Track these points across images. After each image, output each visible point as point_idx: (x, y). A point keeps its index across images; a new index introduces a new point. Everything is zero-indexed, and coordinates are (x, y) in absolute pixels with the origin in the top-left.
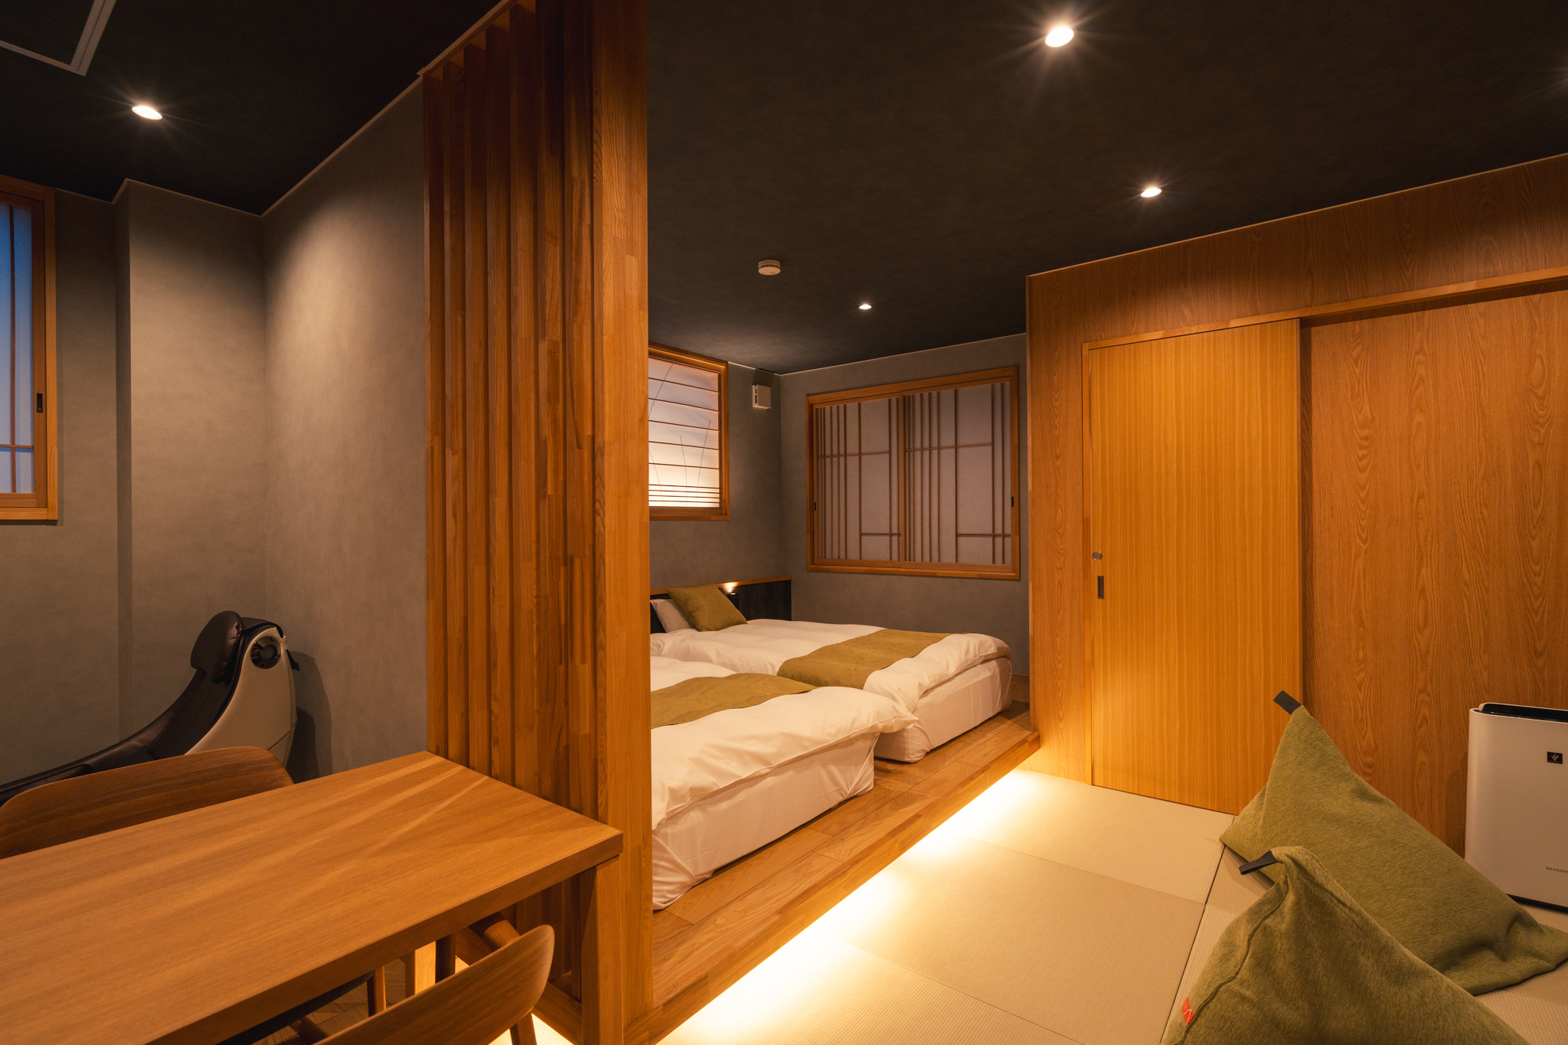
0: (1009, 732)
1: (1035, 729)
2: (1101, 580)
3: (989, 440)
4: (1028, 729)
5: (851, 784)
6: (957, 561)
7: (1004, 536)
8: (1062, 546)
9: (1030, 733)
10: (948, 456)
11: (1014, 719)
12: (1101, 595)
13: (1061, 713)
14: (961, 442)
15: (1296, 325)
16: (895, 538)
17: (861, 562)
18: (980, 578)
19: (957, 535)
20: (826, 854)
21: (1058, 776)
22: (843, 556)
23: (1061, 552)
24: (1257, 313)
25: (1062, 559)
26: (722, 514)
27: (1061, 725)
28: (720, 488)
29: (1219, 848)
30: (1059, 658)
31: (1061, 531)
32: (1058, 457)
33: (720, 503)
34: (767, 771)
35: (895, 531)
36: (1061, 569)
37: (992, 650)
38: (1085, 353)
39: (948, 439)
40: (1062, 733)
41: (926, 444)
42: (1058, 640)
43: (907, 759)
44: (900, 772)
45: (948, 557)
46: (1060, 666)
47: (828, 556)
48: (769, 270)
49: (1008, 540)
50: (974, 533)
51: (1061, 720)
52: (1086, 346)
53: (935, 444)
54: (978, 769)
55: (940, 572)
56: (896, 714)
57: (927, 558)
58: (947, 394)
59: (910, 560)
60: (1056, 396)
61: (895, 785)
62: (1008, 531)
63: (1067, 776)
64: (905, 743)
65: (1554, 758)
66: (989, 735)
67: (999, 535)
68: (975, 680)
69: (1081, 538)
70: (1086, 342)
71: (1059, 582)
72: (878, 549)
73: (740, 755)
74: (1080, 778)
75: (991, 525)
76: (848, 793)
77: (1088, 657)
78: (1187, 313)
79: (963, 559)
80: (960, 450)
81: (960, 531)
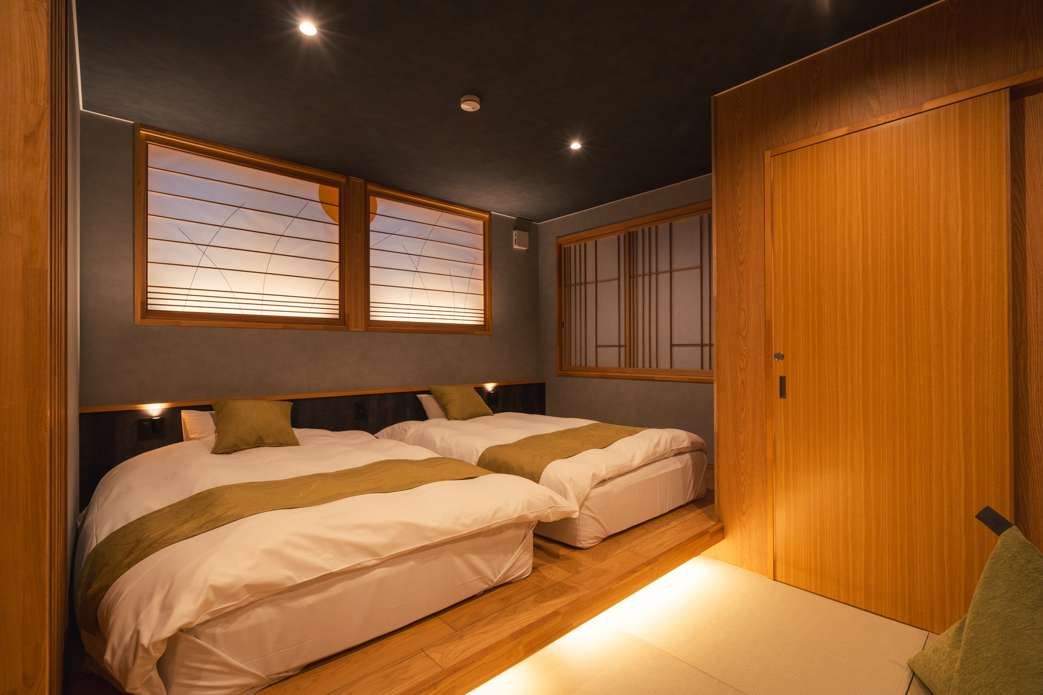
0: (695, 521)
1: (720, 520)
2: (782, 380)
3: (698, 264)
4: (713, 520)
5: (499, 572)
6: (671, 368)
7: (711, 345)
8: (744, 348)
9: (714, 523)
10: (664, 279)
11: (704, 509)
12: (783, 394)
13: (744, 508)
14: (674, 267)
15: (1005, 96)
16: (623, 349)
17: (597, 368)
18: (691, 381)
19: (672, 346)
21: (742, 567)
22: (583, 364)
23: (744, 353)
25: (745, 360)
26: (485, 330)
27: (744, 519)
28: (485, 310)
30: (742, 454)
31: (744, 333)
32: (741, 264)
33: (484, 321)
34: (374, 562)
35: (623, 343)
36: (745, 370)
37: (686, 444)
38: (768, 160)
39: (664, 265)
40: (745, 526)
41: (647, 271)
42: (741, 437)
43: (579, 545)
44: (569, 558)
45: (664, 364)
46: (743, 462)
47: (573, 364)
48: (468, 106)
50: (685, 343)
51: (744, 514)
52: (768, 153)
53: (654, 270)
54: (645, 561)
55: (657, 376)
56: (553, 505)
57: (647, 365)
58: (664, 227)
59: (634, 367)
60: (739, 205)
61: (555, 573)
63: (750, 568)
64: (576, 529)
66: (673, 524)
67: (707, 345)
68: (662, 472)
69: (763, 340)
70: (768, 149)
71: (743, 382)
72: (610, 358)
73: (338, 546)
74: (762, 572)
75: (700, 337)
76: (496, 580)
77: (770, 454)
78: (874, 104)
79: (676, 366)
80: (675, 274)
81: (674, 342)
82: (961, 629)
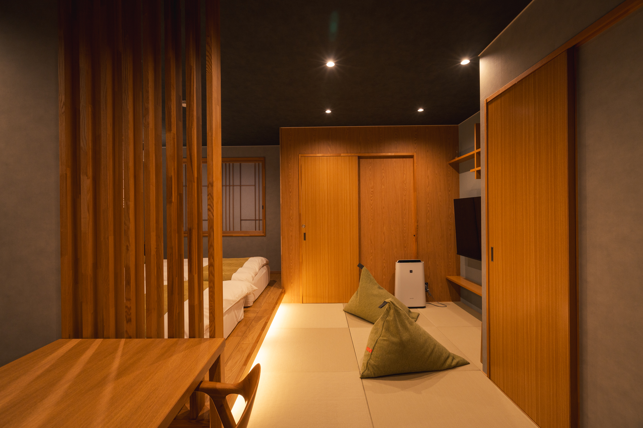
0: (274, 291)
1: (283, 288)
2: (305, 234)
3: (254, 184)
4: (281, 288)
5: (239, 317)
6: (241, 230)
7: (259, 220)
8: (292, 223)
9: (282, 290)
10: (237, 189)
11: (274, 285)
12: (305, 239)
13: (292, 281)
14: (242, 184)
15: (357, 158)
18: (250, 236)
19: (241, 220)
20: (245, 343)
21: (291, 303)
23: (292, 225)
24: (347, 153)
25: (292, 227)
27: (292, 285)
29: (344, 312)
30: (291, 262)
31: (292, 218)
32: (291, 192)
36: (292, 231)
37: (265, 262)
38: (300, 157)
39: (237, 182)
40: (292, 288)
41: (228, 184)
42: (291, 256)
43: (249, 305)
44: (249, 310)
45: (237, 228)
46: (292, 265)
49: (261, 222)
50: (248, 219)
51: (292, 283)
52: (300, 155)
53: (231, 184)
54: (274, 304)
55: (234, 235)
57: (228, 229)
58: (237, 165)
60: (290, 171)
61: (251, 315)
62: (261, 218)
63: (294, 302)
64: (248, 299)
65: (411, 271)
66: (269, 293)
67: (257, 220)
68: (263, 273)
69: (298, 220)
70: (300, 154)
71: (291, 235)
74: (298, 302)
75: (254, 216)
76: (239, 320)
77: (301, 261)
78: (330, 149)
79: (243, 229)
80: (242, 187)
81: (242, 219)
82: (357, 293)
